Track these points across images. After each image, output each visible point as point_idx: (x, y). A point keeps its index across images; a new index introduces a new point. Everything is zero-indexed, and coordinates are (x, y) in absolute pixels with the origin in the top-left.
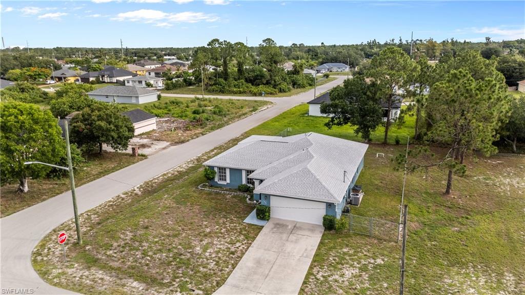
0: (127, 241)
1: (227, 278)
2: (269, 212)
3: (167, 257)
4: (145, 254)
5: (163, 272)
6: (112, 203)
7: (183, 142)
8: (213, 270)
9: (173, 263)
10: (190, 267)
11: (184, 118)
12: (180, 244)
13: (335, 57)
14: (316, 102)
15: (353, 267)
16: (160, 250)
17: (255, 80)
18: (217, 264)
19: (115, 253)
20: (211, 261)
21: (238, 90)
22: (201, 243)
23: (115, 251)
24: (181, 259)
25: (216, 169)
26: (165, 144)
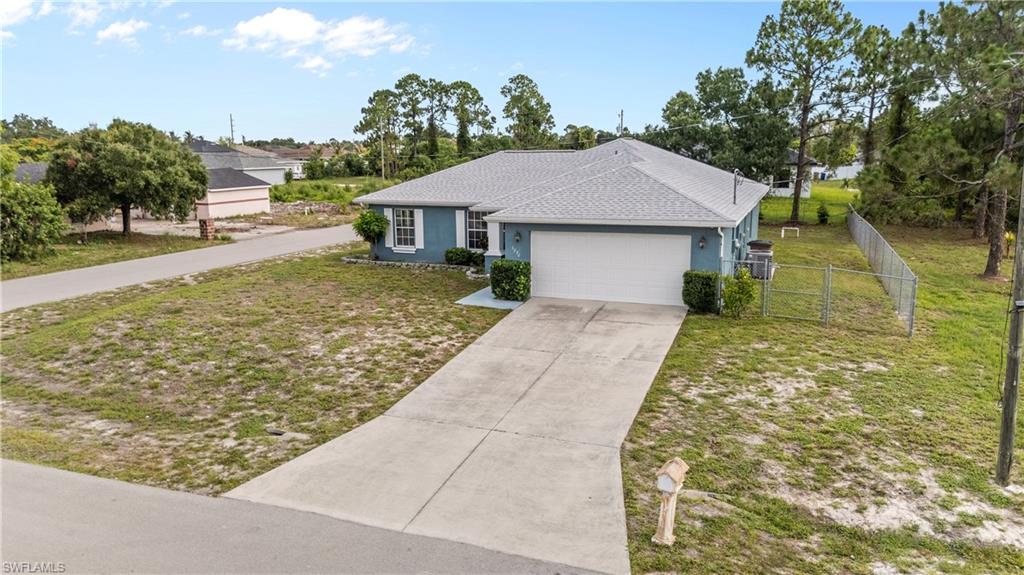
0: (113, 340)
1: (392, 403)
2: (527, 275)
3: (218, 367)
4: (154, 365)
5: (198, 399)
7: (325, 226)
8: (354, 388)
9: (233, 381)
10: (284, 385)
12: (265, 340)
15: (797, 377)
16: (202, 355)
18: (369, 374)
20: (351, 370)
22: (328, 336)
23: (70, 362)
24: (259, 371)
25: (388, 214)
26: (284, 228)
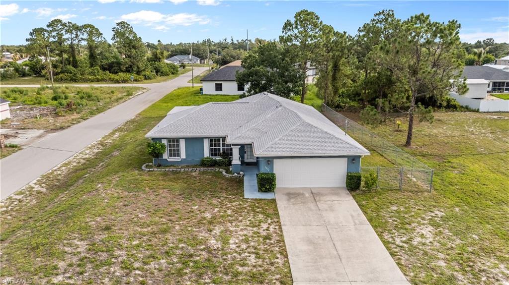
0: (83, 255)
1: (289, 273)
3: (169, 264)
6: (5, 209)
7: (62, 128)
10: (219, 269)
11: (43, 104)
12: (180, 241)
13: (184, 49)
14: (209, 79)
17: (113, 67)
18: (258, 256)
19: (70, 278)
20: (247, 254)
21: (95, 78)
23: (68, 275)
24: (195, 262)
25: (164, 142)
26: (37, 133)
